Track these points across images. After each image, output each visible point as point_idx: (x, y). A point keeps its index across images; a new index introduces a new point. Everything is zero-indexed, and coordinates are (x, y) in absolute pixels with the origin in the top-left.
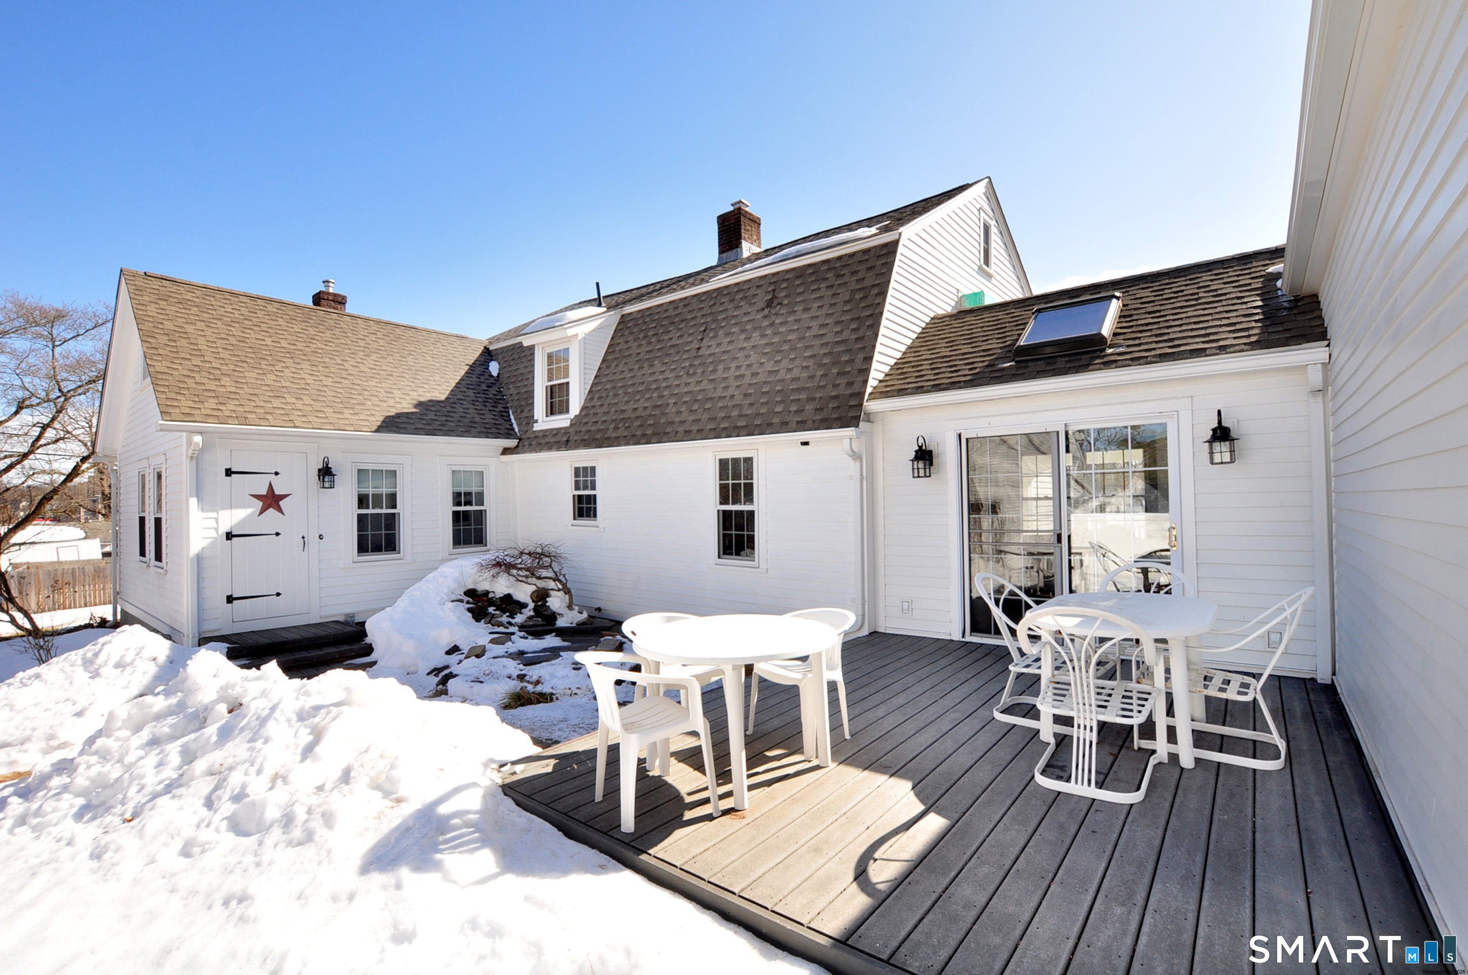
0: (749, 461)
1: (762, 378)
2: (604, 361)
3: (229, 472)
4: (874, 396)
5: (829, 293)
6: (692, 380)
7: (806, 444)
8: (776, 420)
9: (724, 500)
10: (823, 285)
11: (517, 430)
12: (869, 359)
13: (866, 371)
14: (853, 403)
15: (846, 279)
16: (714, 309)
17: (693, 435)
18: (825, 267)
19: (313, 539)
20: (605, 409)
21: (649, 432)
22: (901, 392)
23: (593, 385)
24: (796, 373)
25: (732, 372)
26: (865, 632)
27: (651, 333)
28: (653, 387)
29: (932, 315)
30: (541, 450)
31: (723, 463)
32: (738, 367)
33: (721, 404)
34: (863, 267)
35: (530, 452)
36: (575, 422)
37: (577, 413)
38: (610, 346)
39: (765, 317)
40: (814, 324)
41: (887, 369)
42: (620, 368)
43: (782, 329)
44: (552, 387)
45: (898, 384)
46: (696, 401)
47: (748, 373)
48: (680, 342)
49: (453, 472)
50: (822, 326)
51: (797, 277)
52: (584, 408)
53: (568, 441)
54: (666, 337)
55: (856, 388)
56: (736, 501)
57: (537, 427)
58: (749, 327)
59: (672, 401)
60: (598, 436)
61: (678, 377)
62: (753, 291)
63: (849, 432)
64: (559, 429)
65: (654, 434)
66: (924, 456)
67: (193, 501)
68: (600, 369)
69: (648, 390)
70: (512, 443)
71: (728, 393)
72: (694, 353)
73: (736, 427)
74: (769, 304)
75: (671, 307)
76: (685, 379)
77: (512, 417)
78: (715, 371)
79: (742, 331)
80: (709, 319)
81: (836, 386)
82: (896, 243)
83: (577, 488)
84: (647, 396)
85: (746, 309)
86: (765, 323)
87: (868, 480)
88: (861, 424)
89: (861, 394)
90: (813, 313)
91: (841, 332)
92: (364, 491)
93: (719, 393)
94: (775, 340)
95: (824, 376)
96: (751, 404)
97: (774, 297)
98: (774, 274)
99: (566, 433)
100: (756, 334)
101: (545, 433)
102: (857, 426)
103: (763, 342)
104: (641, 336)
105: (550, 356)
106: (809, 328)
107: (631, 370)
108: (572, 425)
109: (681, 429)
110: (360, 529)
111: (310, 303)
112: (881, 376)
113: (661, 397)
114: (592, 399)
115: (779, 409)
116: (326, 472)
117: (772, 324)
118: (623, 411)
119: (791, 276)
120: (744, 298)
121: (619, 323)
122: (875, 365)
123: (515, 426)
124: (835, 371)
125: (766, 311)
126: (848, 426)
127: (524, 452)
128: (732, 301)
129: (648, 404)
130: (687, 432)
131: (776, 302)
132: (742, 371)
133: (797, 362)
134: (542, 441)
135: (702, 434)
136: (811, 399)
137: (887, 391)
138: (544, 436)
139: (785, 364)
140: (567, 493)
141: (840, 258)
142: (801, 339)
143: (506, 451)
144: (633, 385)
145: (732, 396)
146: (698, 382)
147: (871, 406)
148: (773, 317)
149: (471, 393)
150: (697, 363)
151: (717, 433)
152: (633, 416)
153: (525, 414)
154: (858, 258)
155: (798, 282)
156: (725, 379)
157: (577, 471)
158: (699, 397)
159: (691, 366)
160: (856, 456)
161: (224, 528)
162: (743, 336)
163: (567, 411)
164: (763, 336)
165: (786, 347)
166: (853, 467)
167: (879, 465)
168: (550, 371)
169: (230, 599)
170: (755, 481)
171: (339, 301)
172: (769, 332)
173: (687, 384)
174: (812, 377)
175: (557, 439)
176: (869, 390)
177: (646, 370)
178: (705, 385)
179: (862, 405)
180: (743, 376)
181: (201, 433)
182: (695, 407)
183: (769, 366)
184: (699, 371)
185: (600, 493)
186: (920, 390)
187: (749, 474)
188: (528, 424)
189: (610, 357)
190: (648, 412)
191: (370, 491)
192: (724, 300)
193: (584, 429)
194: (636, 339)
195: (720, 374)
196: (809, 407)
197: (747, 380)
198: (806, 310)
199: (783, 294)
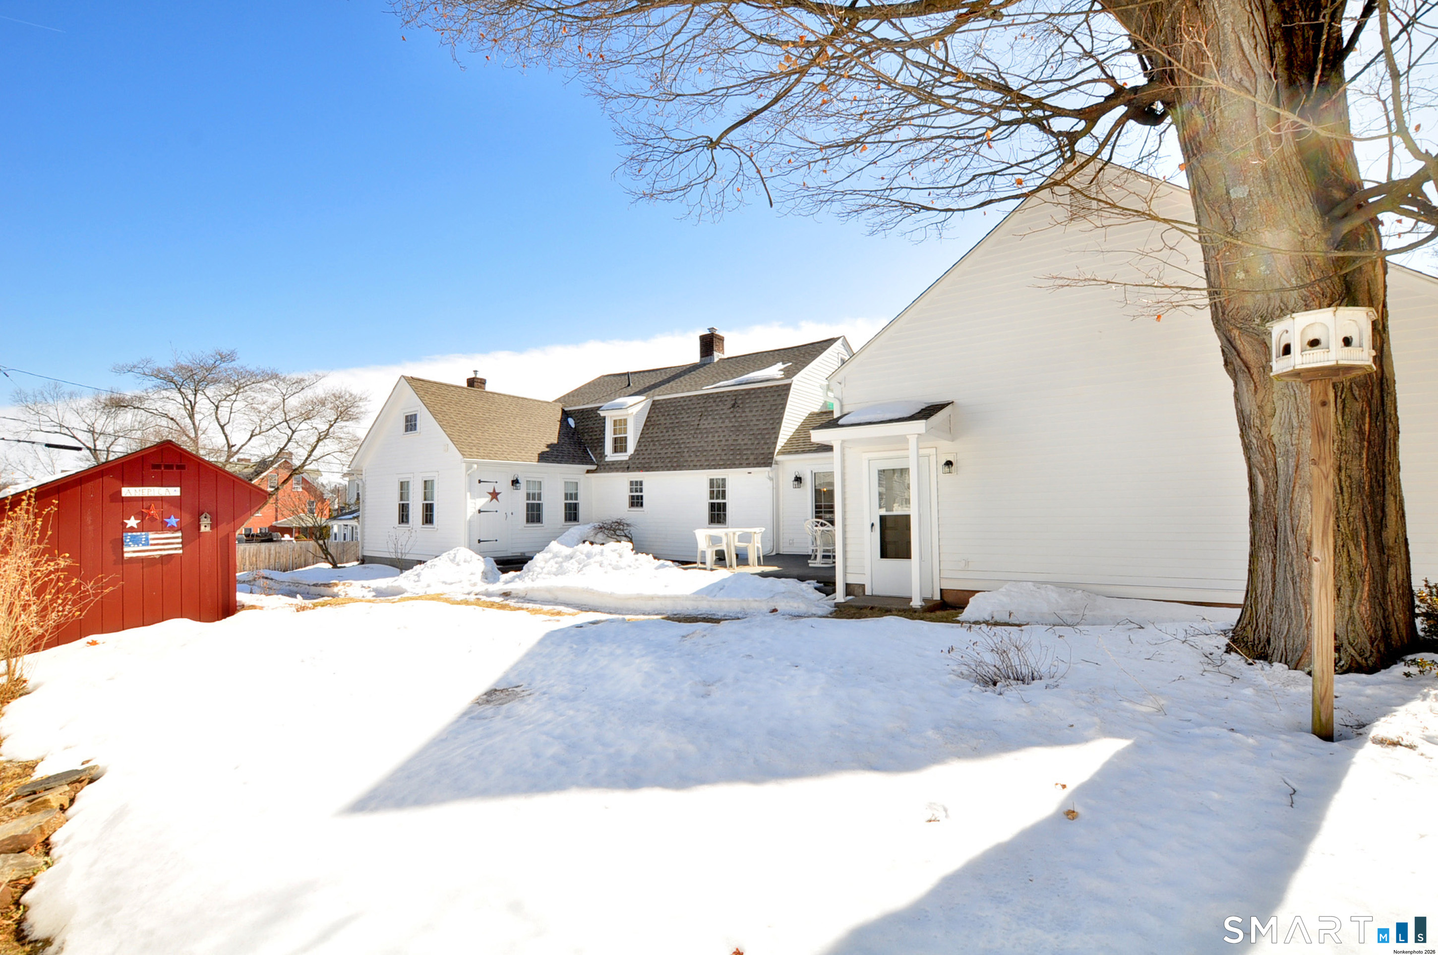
0: (724, 480)
1: (730, 442)
2: (645, 425)
3: (480, 482)
4: (778, 454)
5: (761, 404)
6: (696, 440)
7: (750, 473)
8: (737, 462)
9: (712, 498)
10: (758, 400)
11: (594, 460)
12: (777, 438)
13: (775, 443)
14: (770, 456)
15: (769, 399)
16: (705, 405)
17: (698, 467)
18: (759, 391)
19: (509, 514)
20: (649, 451)
21: (675, 465)
22: (790, 453)
23: (640, 438)
24: (746, 441)
25: (716, 439)
26: (774, 553)
27: (671, 413)
28: (676, 442)
29: (809, 412)
30: (613, 471)
31: (712, 481)
32: (719, 436)
33: (711, 453)
34: (776, 394)
35: (605, 472)
36: (632, 457)
37: (632, 453)
38: (648, 417)
39: (731, 412)
40: (754, 419)
41: (785, 441)
42: (655, 430)
43: (740, 420)
44: (615, 438)
45: (789, 449)
46: (699, 451)
47: (724, 439)
48: (688, 420)
49: (565, 482)
50: (758, 420)
51: (747, 394)
52: (636, 451)
53: (628, 468)
54: (681, 416)
55: (771, 451)
56: (718, 498)
57: (607, 459)
58: (723, 416)
59: (686, 450)
60: (646, 465)
61: (688, 438)
62: (725, 398)
63: (768, 469)
64: (622, 461)
65: (677, 466)
66: (798, 479)
67: (468, 494)
68: (643, 430)
69: (673, 444)
70: (594, 467)
71: (714, 449)
72: (696, 427)
73: (719, 465)
74: (733, 406)
75: (682, 400)
76: (692, 440)
77: (590, 453)
78: (707, 437)
79: (721, 418)
80: (703, 410)
81: (763, 449)
82: (790, 385)
83: (631, 491)
84: (672, 446)
85: (722, 407)
86: (732, 415)
87: (776, 490)
88: (773, 466)
89: (773, 453)
90: (753, 413)
91: (766, 424)
92: (529, 491)
93: (710, 448)
94: (736, 425)
95: (758, 444)
96: (726, 454)
97: (736, 403)
98: (736, 391)
99: (627, 463)
100: (727, 421)
101: (613, 463)
102: (771, 466)
103: (731, 425)
104: (666, 414)
105: (615, 421)
106: (752, 420)
107: (662, 432)
108: (630, 459)
109: (691, 464)
110: (528, 510)
111: (465, 385)
112: (783, 444)
113: (680, 448)
114: (640, 446)
115: (738, 457)
116: (515, 482)
117: (735, 416)
118: (659, 454)
119: (743, 393)
120: (720, 401)
121: (652, 405)
122: (779, 440)
123: (593, 458)
124: (763, 442)
125: (732, 409)
126: (767, 466)
127: (601, 472)
128: (715, 402)
129: (673, 451)
130: (695, 466)
131: (736, 405)
132: (721, 438)
133: (747, 436)
134: (612, 467)
135: (702, 467)
136: (752, 454)
137: (783, 452)
138: (613, 464)
139: (741, 436)
140: (625, 494)
141: (766, 388)
142: (748, 425)
143: (588, 472)
144: (664, 440)
145: (716, 450)
146: (699, 442)
147: (777, 458)
148: (735, 413)
149: (566, 439)
150: (698, 432)
151: (709, 467)
152: (665, 456)
153: (598, 451)
154: (774, 389)
155: (747, 397)
156: (713, 441)
157: (631, 483)
158: (700, 449)
159: (695, 433)
160: (771, 479)
161: (478, 508)
162: (721, 421)
163: (626, 451)
164: (731, 422)
165: (741, 429)
166: (770, 483)
167: (781, 482)
168: (615, 430)
169: (479, 541)
170: (727, 489)
171: (483, 382)
172: (733, 420)
173: (694, 442)
174: (753, 444)
175: (622, 466)
176: (777, 451)
177: (670, 433)
178: (702, 443)
179: (773, 458)
180: (721, 441)
181: (476, 463)
182: (698, 454)
183: (734, 437)
184: (700, 436)
185: (645, 494)
186: (797, 452)
187: (724, 485)
188: (601, 457)
189: (648, 424)
190: (673, 455)
191: (531, 491)
192: (710, 400)
193: (637, 462)
194: (663, 415)
195: (710, 439)
196: (752, 457)
197: (723, 443)
198: (751, 411)
199: (740, 402)
